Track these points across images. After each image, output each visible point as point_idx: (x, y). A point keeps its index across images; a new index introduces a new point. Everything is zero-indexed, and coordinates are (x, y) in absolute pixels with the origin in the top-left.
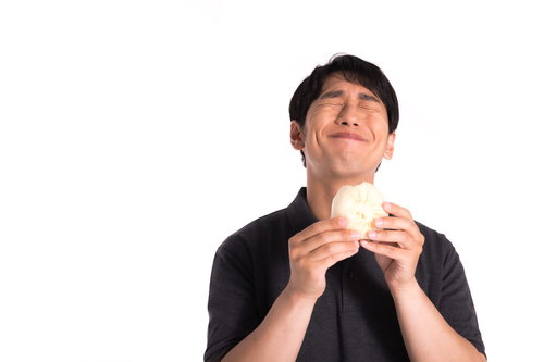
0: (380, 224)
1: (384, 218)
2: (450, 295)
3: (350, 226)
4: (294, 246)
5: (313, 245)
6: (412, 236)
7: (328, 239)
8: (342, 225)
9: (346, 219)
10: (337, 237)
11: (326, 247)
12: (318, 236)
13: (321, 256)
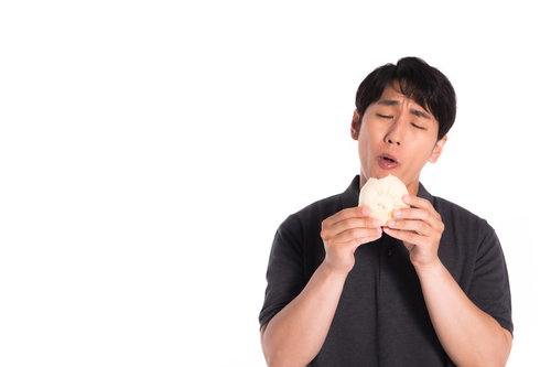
0: (398, 215)
1: (402, 210)
2: (481, 275)
3: (372, 215)
4: (326, 228)
5: (340, 229)
6: (429, 225)
7: (353, 224)
8: (365, 213)
9: (368, 209)
10: (360, 223)
11: (350, 231)
12: (344, 221)
13: (346, 239)
